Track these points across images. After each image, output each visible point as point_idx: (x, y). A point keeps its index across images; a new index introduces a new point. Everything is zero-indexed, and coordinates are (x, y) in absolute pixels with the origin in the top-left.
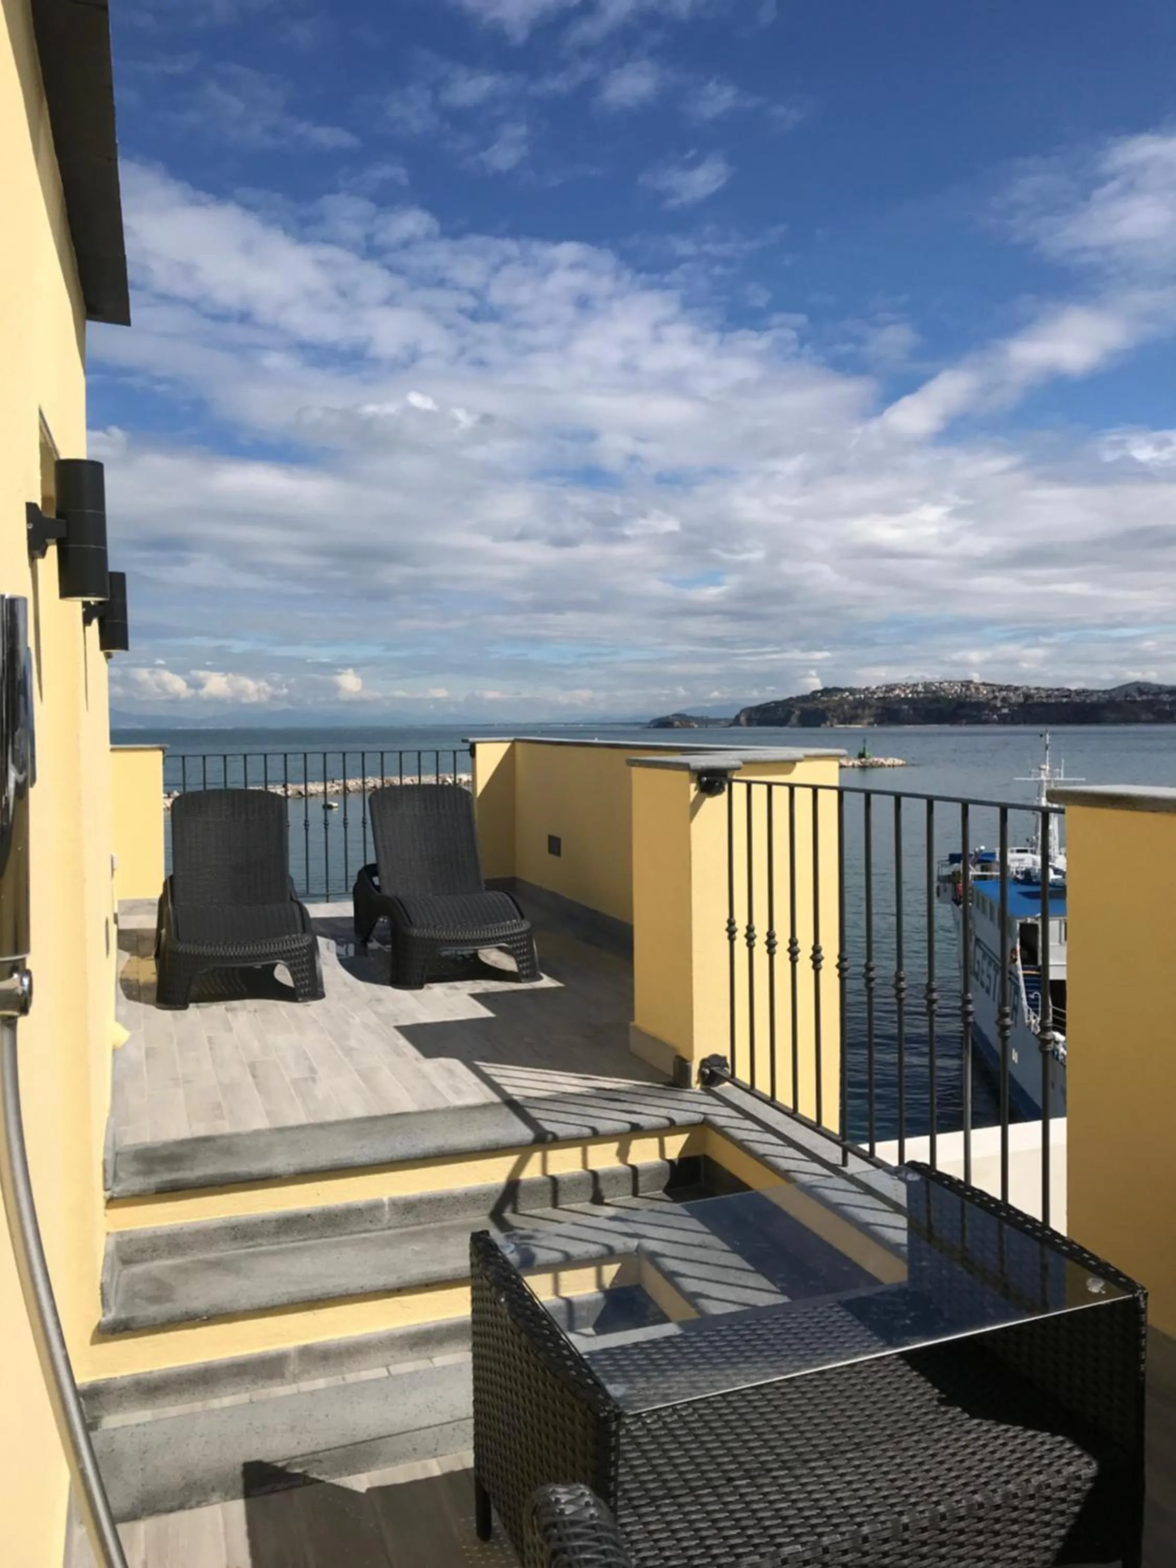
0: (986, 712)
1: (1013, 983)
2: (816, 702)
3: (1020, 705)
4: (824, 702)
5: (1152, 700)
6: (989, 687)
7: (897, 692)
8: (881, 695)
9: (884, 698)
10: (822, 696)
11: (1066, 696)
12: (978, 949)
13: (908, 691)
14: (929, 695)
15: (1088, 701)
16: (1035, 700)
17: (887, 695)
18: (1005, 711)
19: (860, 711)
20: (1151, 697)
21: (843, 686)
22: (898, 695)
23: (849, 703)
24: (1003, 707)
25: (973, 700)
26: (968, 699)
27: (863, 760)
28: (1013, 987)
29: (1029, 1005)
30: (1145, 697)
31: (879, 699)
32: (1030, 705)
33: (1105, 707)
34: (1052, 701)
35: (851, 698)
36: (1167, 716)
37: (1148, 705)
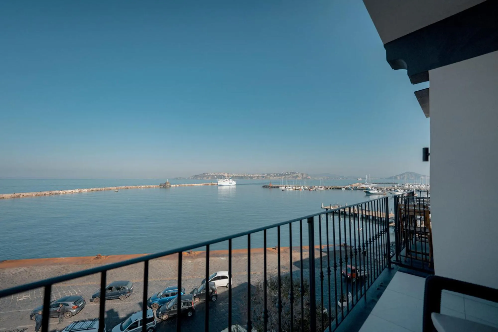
2: (202, 175)
33: (244, 177)
34: (236, 176)
35: (207, 175)
36: (252, 178)
37: (249, 177)
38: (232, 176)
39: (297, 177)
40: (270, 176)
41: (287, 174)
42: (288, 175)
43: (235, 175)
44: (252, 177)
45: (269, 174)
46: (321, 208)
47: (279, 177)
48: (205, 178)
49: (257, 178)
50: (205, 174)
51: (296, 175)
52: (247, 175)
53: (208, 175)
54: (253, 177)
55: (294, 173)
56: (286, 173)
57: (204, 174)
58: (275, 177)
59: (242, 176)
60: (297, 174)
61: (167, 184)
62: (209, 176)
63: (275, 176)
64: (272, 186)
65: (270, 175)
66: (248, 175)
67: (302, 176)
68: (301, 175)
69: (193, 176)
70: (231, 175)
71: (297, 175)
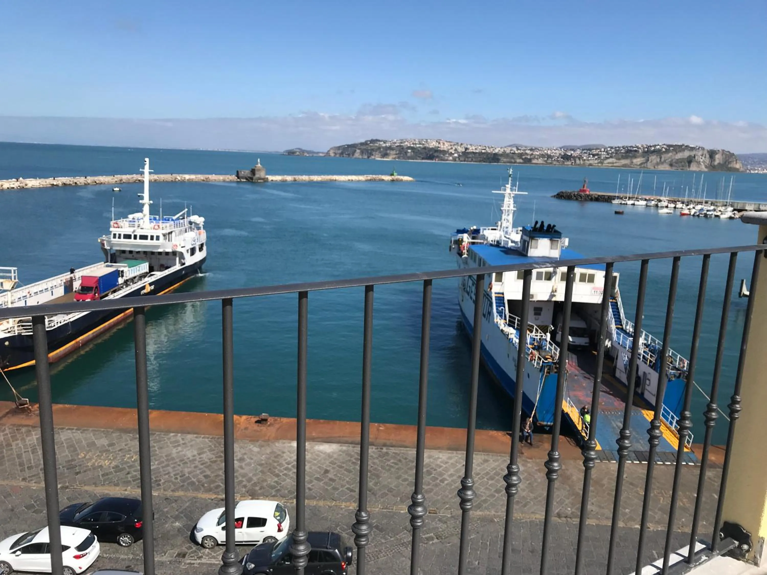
0: (447, 155)
1: (489, 300)
2: (367, 146)
3: (463, 152)
4: (371, 146)
5: (522, 153)
6: (449, 143)
7: (406, 143)
8: (398, 144)
9: (400, 146)
10: (370, 143)
11: (484, 149)
12: (470, 280)
13: (411, 143)
14: (421, 146)
15: (494, 152)
16: (470, 151)
17: (402, 144)
18: (456, 155)
19: (388, 152)
20: (522, 151)
21: (380, 139)
22: (407, 145)
23: (383, 148)
24: (455, 153)
25: (442, 149)
26: (439, 149)
27: (393, 177)
28: (489, 302)
29: (497, 312)
30: (519, 151)
31: (398, 146)
32: (467, 153)
33: (501, 155)
34: (477, 151)
35: (384, 145)
36: (528, 161)
37: (520, 155)
38: (464, 150)
39: (690, 161)
40: (594, 155)
41: (654, 151)
42: (658, 152)
43: (474, 148)
44: (529, 157)
45: (590, 150)
46: (738, 296)
47: (624, 162)
48: (378, 157)
49: (546, 161)
50: (379, 141)
51: (686, 154)
52: (515, 149)
53: (388, 145)
54: (534, 158)
55: (679, 148)
56: (653, 148)
57: (373, 141)
58: (610, 160)
59: (497, 151)
60: (692, 153)
61: (256, 172)
62: (390, 148)
63: (611, 157)
64: (588, 196)
65: (594, 152)
66: (518, 149)
67: (708, 161)
68: (708, 156)
69: (339, 148)
70: (461, 149)
71: (690, 156)
